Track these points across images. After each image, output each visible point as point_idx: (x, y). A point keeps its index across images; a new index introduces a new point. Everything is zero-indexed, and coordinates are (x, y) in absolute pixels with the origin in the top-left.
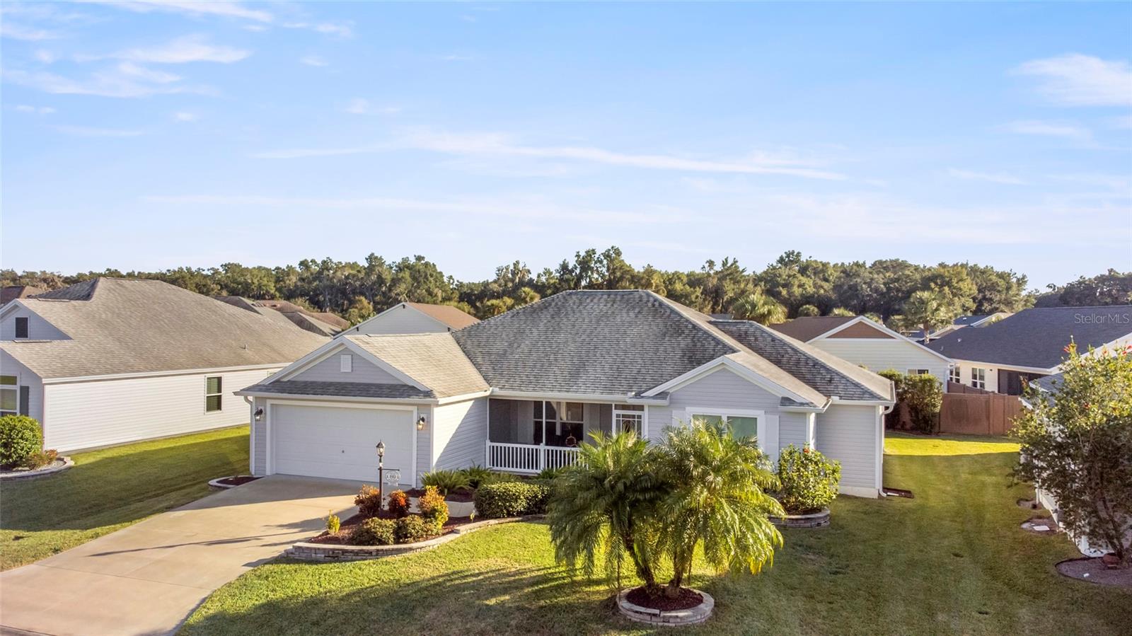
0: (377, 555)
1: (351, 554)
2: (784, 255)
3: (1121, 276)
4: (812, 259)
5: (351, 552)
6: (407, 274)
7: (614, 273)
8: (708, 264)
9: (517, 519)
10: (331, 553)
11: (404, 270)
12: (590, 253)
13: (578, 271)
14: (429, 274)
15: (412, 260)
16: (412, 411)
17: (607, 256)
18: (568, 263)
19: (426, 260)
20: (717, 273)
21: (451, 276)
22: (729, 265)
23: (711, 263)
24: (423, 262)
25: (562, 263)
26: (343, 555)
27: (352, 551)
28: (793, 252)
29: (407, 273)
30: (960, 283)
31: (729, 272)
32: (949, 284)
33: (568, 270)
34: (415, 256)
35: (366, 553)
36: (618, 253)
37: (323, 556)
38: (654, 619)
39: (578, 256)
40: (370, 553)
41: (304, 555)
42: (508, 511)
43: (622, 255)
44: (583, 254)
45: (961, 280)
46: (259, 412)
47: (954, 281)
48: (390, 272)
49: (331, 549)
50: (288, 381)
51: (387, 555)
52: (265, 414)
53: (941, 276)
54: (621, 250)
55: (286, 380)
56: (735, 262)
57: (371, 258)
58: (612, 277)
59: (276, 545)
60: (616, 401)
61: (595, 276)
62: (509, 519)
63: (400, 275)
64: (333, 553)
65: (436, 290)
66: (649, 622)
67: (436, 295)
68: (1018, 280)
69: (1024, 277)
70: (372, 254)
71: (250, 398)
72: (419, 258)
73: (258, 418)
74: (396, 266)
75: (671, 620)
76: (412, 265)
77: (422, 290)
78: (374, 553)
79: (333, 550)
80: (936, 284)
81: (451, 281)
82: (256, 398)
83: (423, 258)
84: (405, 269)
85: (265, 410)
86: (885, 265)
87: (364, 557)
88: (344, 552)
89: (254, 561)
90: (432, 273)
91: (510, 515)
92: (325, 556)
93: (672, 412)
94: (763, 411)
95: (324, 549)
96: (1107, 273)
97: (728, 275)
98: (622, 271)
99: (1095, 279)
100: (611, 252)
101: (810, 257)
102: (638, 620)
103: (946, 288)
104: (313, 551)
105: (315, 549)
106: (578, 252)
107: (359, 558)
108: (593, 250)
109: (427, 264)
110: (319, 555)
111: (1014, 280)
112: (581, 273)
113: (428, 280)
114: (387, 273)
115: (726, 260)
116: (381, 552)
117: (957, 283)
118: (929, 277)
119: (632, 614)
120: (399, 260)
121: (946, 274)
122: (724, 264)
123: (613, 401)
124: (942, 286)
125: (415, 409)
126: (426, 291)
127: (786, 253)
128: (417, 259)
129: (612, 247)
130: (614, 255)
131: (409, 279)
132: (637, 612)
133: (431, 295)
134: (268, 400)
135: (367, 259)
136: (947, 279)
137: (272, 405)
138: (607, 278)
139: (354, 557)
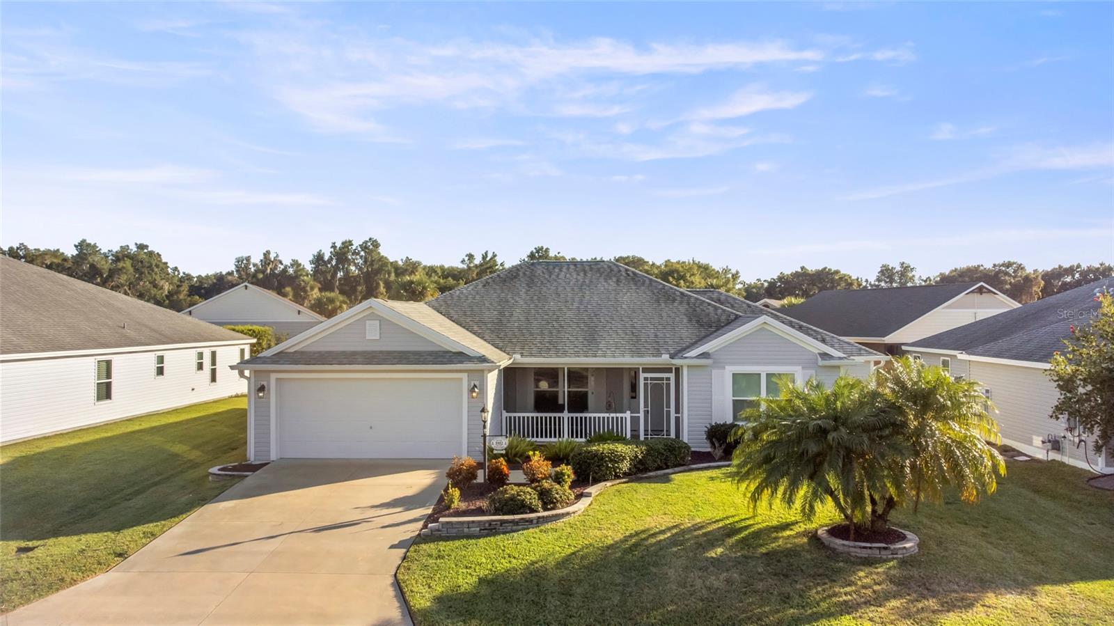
0: (537, 523)
1: (511, 524)
2: (535, 251)
3: (810, 272)
4: (561, 255)
5: (510, 522)
6: (128, 264)
7: (372, 264)
8: (467, 258)
9: (624, 480)
10: (487, 525)
11: (124, 260)
12: (347, 244)
13: (334, 263)
14: (154, 264)
15: (134, 249)
16: (461, 379)
17: (364, 247)
18: (324, 254)
19: (149, 249)
20: (476, 266)
21: (176, 268)
22: (488, 259)
23: (471, 257)
24: (146, 251)
25: (316, 254)
26: (501, 526)
27: (512, 522)
28: (542, 248)
29: (127, 262)
30: (692, 277)
31: (488, 265)
32: (683, 277)
33: (324, 261)
34: (136, 244)
35: (527, 521)
36: (376, 244)
37: (478, 529)
38: (883, 552)
39: (334, 246)
40: (530, 521)
41: (454, 531)
42: (616, 473)
43: (380, 248)
44: (338, 245)
45: (693, 275)
46: (262, 389)
47: (688, 275)
48: (107, 262)
49: (488, 521)
50: (295, 352)
51: (547, 522)
52: (269, 390)
53: (677, 271)
54: (379, 241)
55: (292, 350)
56: (495, 256)
57: (82, 246)
58: (370, 270)
59: (398, 525)
60: (644, 364)
61: (353, 268)
62: (618, 481)
63: (120, 265)
64: (490, 525)
65: (162, 283)
66: (879, 556)
67: (162, 288)
68: (733, 275)
69: (737, 273)
70: (84, 241)
71: (247, 373)
72: (141, 247)
73: (261, 394)
74: (112, 255)
75: (900, 552)
76: (134, 254)
77: (145, 282)
78: (535, 521)
79: (490, 522)
80: (673, 277)
81: (176, 273)
82: (255, 371)
83: (147, 247)
84: (126, 259)
85: (269, 385)
86: (627, 261)
87: (526, 526)
88: (503, 522)
89: (397, 543)
90: (158, 263)
91: (617, 477)
92: (481, 530)
93: (711, 372)
94: (800, 367)
95: (479, 522)
96: (800, 270)
97: (488, 268)
98: (380, 263)
99: (791, 275)
100: (369, 244)
101: (559, 253)
102: (867, 556)
103: (682, 282)
104: (466, 526)
105: (468, 523)
106: (334, 243)
107: (520, 527)
108: (350, 242)
109: (151, 254)
110: (473, 529)
111: (730, 276)
112: (337, 264)
113: (153, 271)
114: (104, 262)
115: (486, 253)
116: (541, 520)
117: (690, 277)
118: (667, 272)
119: (858, 550)
120: (116, 248)
121: (681, 269)
122: (484, 257)
123: (641, 364)
124: (678, 280)
125: (464, 376)
126: (150, 283)
127: (536, 248)
128: (138, 248)
129: (370, 239)
130: (371, 247)
131: (131, 270)
132: (860, 547)
133: (156, 288)
134: (271, 374)
135: (76, 246)
136: (682, 274)
137: (277, 379)
138: (365, 270)
139: (514, 528)
